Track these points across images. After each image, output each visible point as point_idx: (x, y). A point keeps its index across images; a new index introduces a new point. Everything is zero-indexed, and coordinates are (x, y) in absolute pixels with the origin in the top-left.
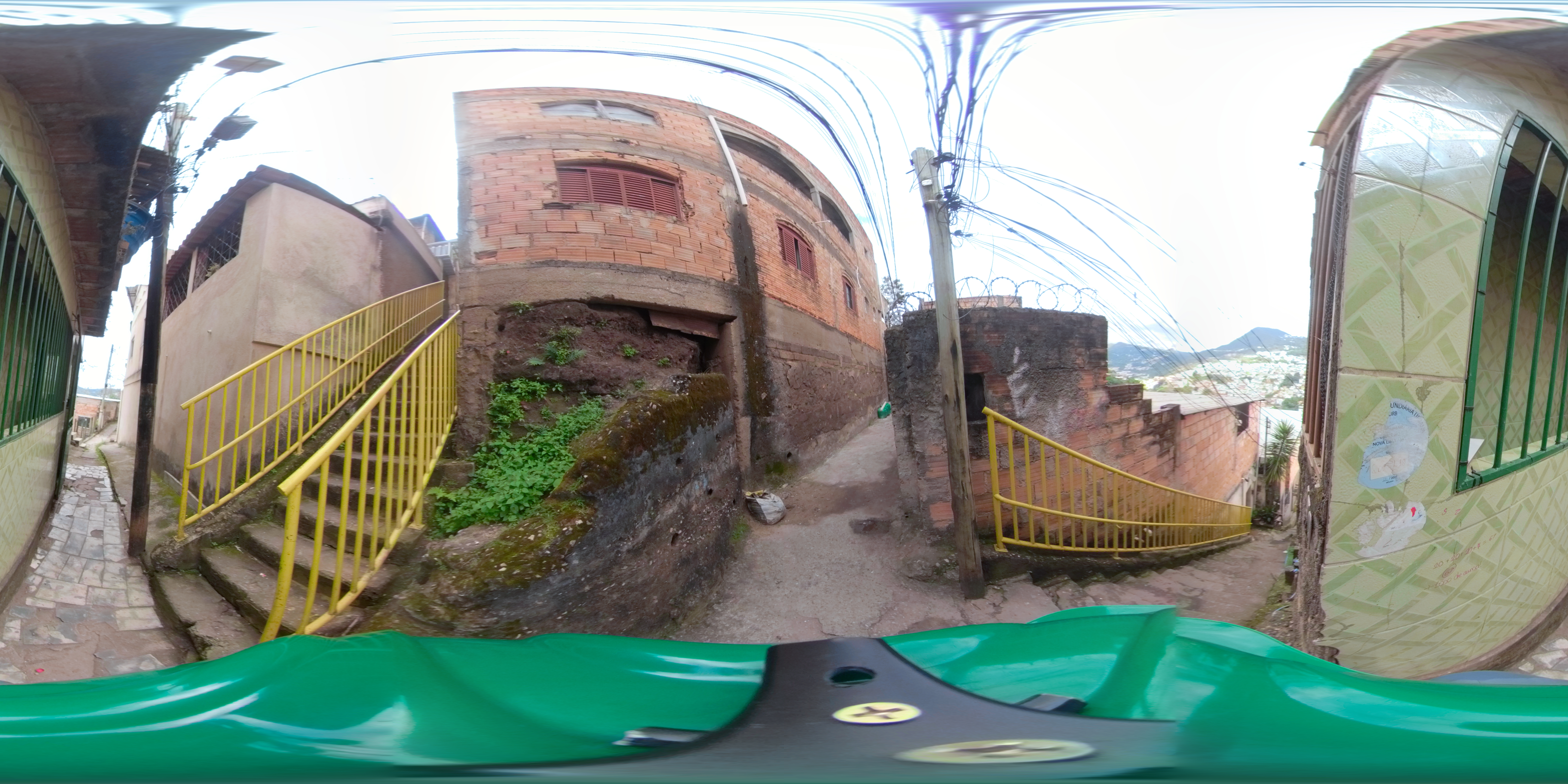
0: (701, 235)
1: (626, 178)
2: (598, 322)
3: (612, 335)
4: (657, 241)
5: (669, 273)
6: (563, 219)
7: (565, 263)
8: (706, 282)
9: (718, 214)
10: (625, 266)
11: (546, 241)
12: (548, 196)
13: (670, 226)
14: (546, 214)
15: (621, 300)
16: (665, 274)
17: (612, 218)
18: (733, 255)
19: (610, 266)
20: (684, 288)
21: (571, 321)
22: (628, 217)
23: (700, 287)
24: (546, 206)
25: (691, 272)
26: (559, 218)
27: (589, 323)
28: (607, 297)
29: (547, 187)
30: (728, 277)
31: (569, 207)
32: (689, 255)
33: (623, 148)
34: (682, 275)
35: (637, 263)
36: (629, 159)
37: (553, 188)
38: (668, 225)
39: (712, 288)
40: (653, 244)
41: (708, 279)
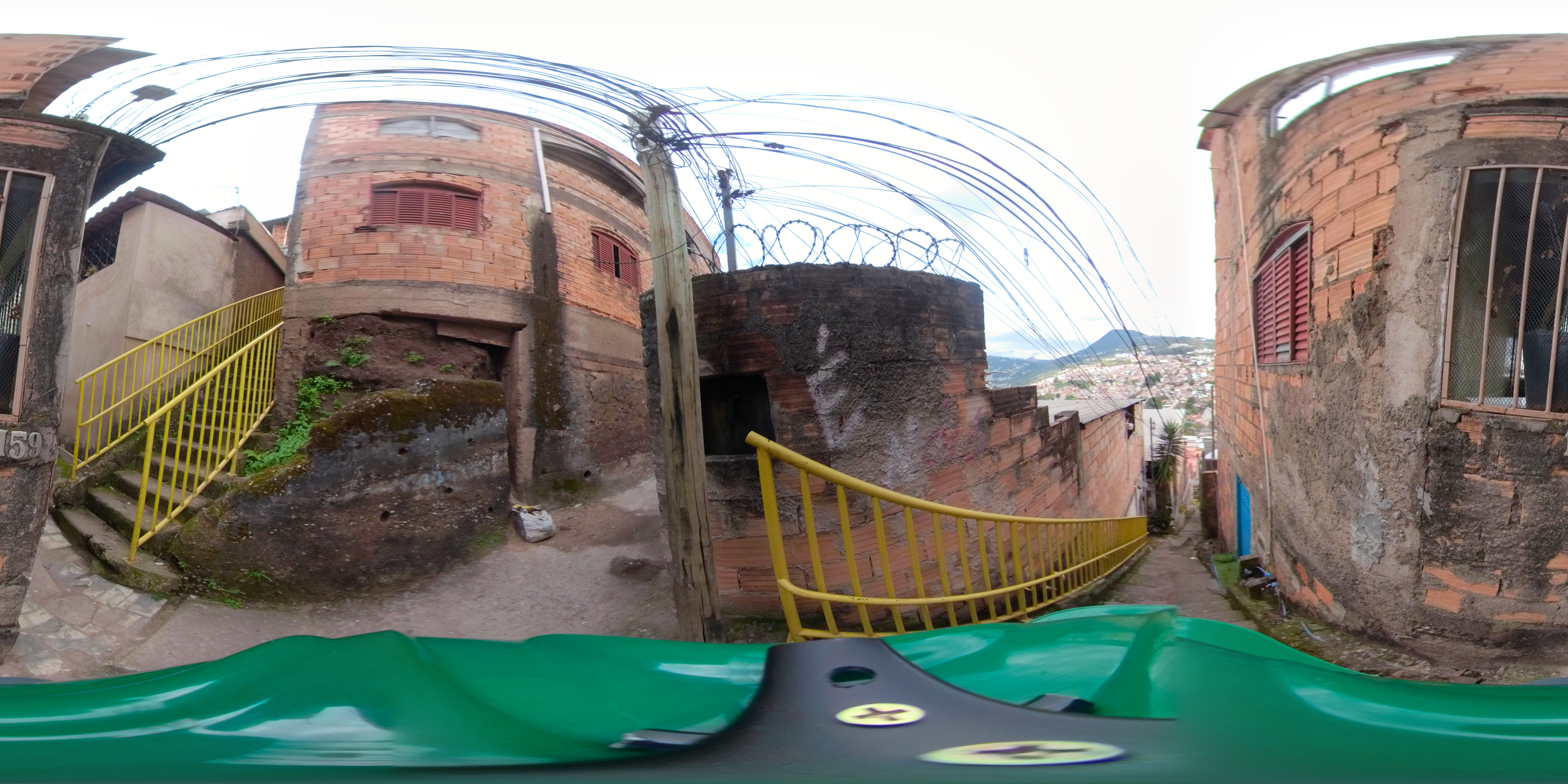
0: (495, 246)
1: (432, 197)
2: (388, 332)
3: (400, 343)
4: (447, 256)
5: (455, 285)
6: (368, 242)
7: (364, 282)
8: (493, 292)
9: (518, 224)
10: (413, 282)
11: (351, 262)
12: (359, 220)
13: (463, 241)
14: (354, 238)
15: (407, 313)
16: (450, 287)
17: (408, 238)
18: (530, 263)
19: (400, 282)
20: (469, 298)
21: (364, 331)
22: (423, 236)
23: (486, 297)
24: (357, 230)
25: (478, 283)
26: (363, 241)
27: (381, 333)
28: (395, 310)
29: (360, 212)
30: (521, 286)
31: (373, 230)
32: (478, 267)
33: (434, 167)
34: (468, 286)
35: (424, 278)
36: (436, 178)
37: (366, 212)
38: (462, 239)
39: (500, 297)
40: (443, 259)
41: (496, 288)
